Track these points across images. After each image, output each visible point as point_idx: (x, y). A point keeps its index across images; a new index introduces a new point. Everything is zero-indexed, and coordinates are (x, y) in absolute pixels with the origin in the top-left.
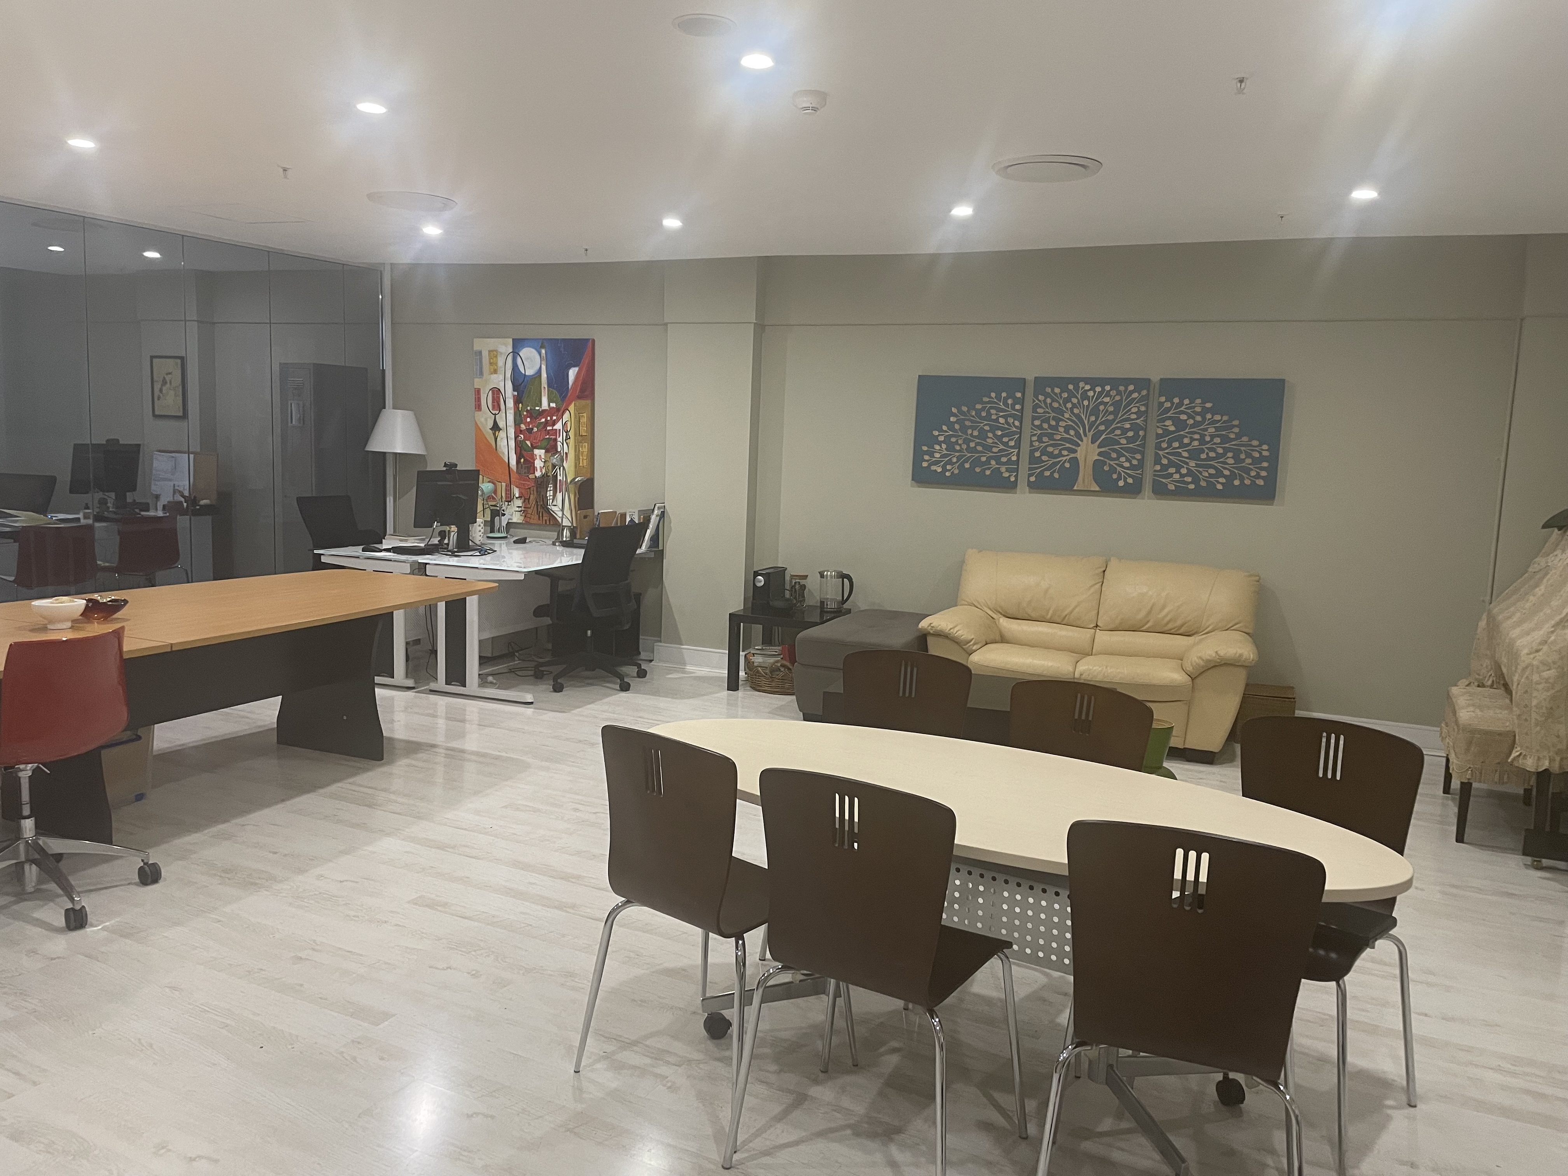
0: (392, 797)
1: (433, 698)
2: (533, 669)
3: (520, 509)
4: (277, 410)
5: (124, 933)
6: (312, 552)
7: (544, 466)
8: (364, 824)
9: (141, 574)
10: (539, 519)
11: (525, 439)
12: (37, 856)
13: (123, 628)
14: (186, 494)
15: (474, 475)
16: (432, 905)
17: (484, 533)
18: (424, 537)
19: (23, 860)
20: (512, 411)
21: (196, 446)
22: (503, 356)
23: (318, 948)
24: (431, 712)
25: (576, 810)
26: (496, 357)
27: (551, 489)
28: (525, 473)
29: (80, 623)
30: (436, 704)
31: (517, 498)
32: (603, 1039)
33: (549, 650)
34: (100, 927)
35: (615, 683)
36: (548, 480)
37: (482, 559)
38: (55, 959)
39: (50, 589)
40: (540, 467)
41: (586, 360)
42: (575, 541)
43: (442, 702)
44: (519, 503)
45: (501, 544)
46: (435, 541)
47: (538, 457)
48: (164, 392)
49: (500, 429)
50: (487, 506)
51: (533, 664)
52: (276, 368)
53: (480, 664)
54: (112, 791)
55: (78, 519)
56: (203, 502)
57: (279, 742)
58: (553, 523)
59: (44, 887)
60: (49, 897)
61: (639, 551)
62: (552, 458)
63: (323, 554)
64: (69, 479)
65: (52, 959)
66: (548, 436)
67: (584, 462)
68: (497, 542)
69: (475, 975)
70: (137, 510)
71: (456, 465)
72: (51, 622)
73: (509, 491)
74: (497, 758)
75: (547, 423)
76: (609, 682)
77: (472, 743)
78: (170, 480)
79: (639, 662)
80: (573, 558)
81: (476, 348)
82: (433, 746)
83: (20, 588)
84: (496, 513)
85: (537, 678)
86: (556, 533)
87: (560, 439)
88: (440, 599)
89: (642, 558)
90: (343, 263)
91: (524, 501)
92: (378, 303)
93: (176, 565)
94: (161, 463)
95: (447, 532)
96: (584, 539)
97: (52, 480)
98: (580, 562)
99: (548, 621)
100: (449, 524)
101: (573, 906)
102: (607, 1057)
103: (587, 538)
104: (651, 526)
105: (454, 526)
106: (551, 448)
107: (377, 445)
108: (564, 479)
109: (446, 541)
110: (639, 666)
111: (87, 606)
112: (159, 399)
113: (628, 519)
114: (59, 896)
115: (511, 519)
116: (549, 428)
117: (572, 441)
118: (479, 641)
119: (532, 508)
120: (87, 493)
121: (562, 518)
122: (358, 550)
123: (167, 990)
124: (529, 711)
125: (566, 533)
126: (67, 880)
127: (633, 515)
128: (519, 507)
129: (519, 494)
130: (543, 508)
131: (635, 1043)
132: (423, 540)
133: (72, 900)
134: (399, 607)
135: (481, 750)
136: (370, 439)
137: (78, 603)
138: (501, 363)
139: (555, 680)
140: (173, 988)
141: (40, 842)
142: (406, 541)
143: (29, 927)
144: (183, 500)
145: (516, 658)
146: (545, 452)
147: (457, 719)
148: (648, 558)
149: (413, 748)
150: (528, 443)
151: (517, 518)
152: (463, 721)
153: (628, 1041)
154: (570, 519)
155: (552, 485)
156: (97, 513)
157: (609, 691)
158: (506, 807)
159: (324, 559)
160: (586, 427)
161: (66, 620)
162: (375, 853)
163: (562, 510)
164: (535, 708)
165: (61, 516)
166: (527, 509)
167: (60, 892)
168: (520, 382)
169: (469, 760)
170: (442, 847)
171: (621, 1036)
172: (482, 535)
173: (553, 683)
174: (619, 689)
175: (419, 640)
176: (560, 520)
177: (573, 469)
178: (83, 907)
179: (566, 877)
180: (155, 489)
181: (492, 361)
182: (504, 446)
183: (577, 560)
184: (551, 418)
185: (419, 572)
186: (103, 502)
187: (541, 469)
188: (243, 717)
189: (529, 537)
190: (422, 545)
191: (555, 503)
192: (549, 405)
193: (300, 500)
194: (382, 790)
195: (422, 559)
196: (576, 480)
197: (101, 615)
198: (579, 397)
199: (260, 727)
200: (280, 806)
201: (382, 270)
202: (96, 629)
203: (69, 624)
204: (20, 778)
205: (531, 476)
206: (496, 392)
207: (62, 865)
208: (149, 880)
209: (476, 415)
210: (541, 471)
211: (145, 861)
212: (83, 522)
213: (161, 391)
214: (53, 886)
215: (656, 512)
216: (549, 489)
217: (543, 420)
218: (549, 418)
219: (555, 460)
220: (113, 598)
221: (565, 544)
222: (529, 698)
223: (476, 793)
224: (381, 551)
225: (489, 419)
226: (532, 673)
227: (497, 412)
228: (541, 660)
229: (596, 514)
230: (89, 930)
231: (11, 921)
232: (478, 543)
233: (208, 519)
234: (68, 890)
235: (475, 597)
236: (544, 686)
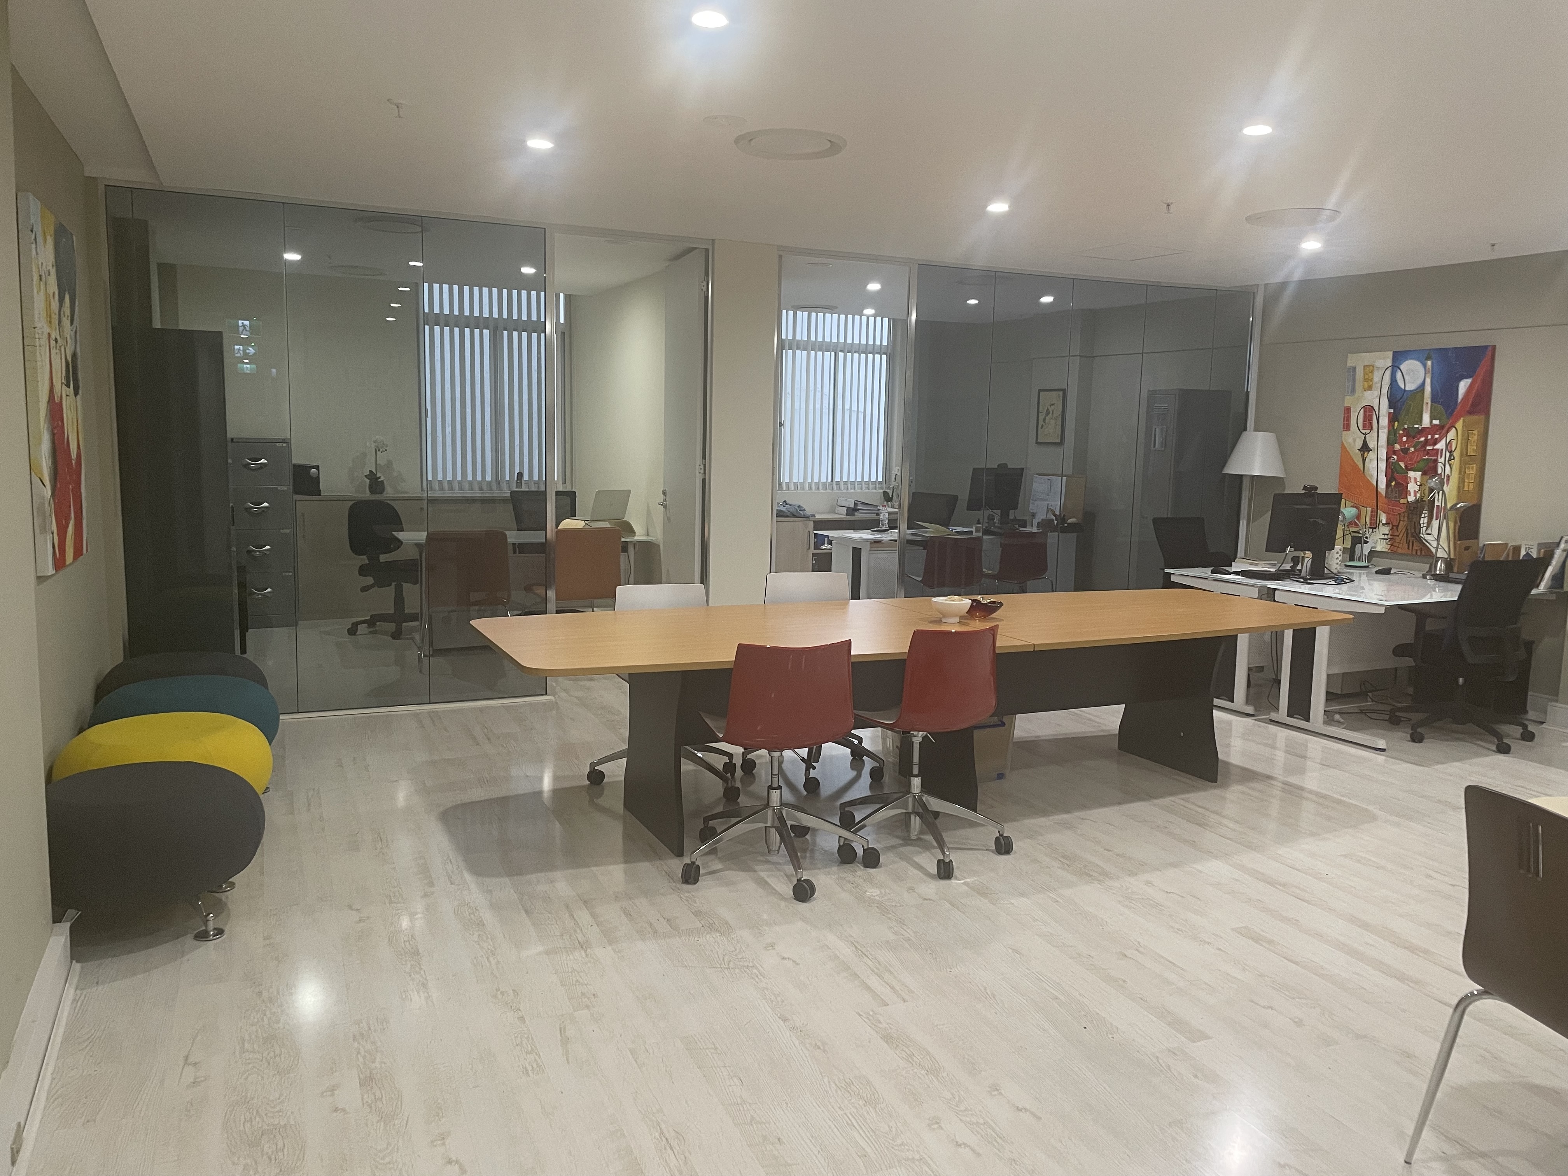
0: (1225, 821)
1: (1273, 728)
2: (1389, 713)
3: (1386, 537)
4: (1142, 435)
5: (982, 891)
6: (1162, 571)
7: (1419, 490)
8: (1194, 842)
9: (1016, 582)
10: (1408, 548)
11: (1399, 460)
12: (921, 811)
13: (997, 626)
14: (1058, 513)
15: (1336, 499)
16: (1257, 939)
17: (1343, 561)
18: (1276, 562)
19: (911, 811)
20: (1386, 430)
21: (1068, 471)
22: (1380, 371)
23: (1141, 949)
24: (1270, 742)
25: (1428, 876)
26: (1372, 372)
27: (1426, 515)
28: (1395, 497)
29: (965, 619)
30: (1276, 735)
31: (1383, 524)
32: (1443, 1137)
33: (1409, 695)
34: (962, 882)
35: (1492, 742)
36: (1424, 505)
37: (1337, 588)
38: (927, 900)
39: (947, 589)
40: (1414, 491)
41: (1481, 371)
42: (1451, 575)
43: (1283, 734)
44: (1386, 530)
45: (1360, 574)
46: (1287, 566)
47: (1412, 480)
48: (1047, 421)
49: (1369, 450)
50: (1348, 532)
51: (1389, 708)
52: (1144, 395)
53: (1327, 700)
54: (981, 768)
55: (971, 532)
56: (1070, 521)
57: (1119, 748)
58: (1425, 553)
59: (922, 837)
60: (927, 847)
61: (1534, 592)
62: (1430, 481)
63: (1173, 574)
64: (967, 498)
65: (925, 899)
66: (1427, 457)
67: (1470, 486)
68: (1356, 572)
69: (1299, 1023)
70: (1017, 526)
71: (1316, 488)
72: (944, 616)
73: (1375, 516)
74: (1339, 802)
75: (1426, 443)
76: (1481, 740)
77: (1312, 781)
78: (1046, 500)
79: (1526, 722)
80: (1448, 593)
81: (1350, 364)
82: (1270, 778)
83: (925, 587)
84: (1357, 540)
85: (1392, 723)
86: (1428, 566)
87: (1442, 460)
88: (1288, 626)
89: (1539, 599)
90: (1215, 288)
91: (1392, 529)
92: (1249, 324)
93: (1044, 576)
94: (1039, 485)
95: (1301, 558)
96: (1462, 573)
97: (955, 498)
98: (1456, 599)
99: (1409, 662)
100: (1304, 550)
101: (1417, 982)
102: (1445, 1158)
103: (1467, 572)
104: (1554, 562)
105: (1309, 552)
106: (1430, 470)
107: (1234, 468)
108: (1443, 505)
109: (1299, 567)
110: (1525, 727)
111: (972, 605)
112: (1042, 428)
113: (1523, 552)
114: (934, 847)
115: (1375, 547)
116: (1428, 448)
117: (1456, 463)
118: (1328, 676)
119: (1400, 537)
120: (979, 510)
121: (1437, 548)
122: (1207, 572)
123: (1010, 951)
124: (1380, 758)
125: (1440, 565)
126: (941, 836)
127: (1530, 548)
128: (1384, 534)
129: (1386, 521)
130: (1414, 537)
131: (1483, 1155)
132: (1275, 565)
133: (943, 853)
134: (1244, 631)
135: (1322, 791)
136: (1228, 462)
137: (966, 602)
138: (1377, 377)
139: (1414, 728)
140: (1015, 951)
141: (924, 799)
142: (1257, 565)
143: (912, 869)
144: (1054, 518)
145: (1369, 699)
146: (1422, 475)
147: (1299, 754)
148: (1547, 600)
149: (1249, 776)
150: (1402, 465)
151: (1381, 547)
152: (1304, 757)
153: (1473, 1149)
154: (1447, 550)
155: (1427, 512)
156: (986, 527)
157: (1485, 752)
158: (1345, 856)
159: (1173, 579)
160: (1477, 446)
161: (956, 616)
162: (1201, 872)
163: (1438, 539)
164: (1387, 756)
165: (959, 529)
166: (1395, 537)
167: (936, 844)
168: (1398, 399)
169: (1307, 799)
170: (1272, 883)
171: (1465, 1141)
172: (1339, 563)
173: (1411, 732)
174: (1495, 749)
175: (1262, 667)
176: (1434, 550)
177: (1455, 493)
178: (951, 861)
179: (1412, 949)
180: (1032, 508)
181: (1366, 377)
182: (1373, 468)
183: (1452, 597)
184: (1433, 437)
185: (1268, 598)
186: (991, 518)
187: (1415, 493)
188: (1089, 720)
189: (1394, 568)
190: (1273, 570)
191: (1429, 531)
192: (1431, 422)
193: (1156, 521)
194: (1213, 812)
195: (1271, 584)
196: (1458, 506)
197: (983, 614)
198: (1470, 413)
199: (1102, 731)
200: (1117, 808)
201: (1256, 291)
202: (977, 625)
203: (957, 620)
204: (913, 742)
205: (1402, 501)
206: (1369, 411)
207: (938, 822)
208: (1003, 851)
209: (1343, 436)
210: (1415, 495)
211: (1001, 833)
212: (975, 534)
213: (1044, 420)
214: (929, 838)
215: (1562, 546)
216: (1423, 516)
217: (1422, 439)
218: (1430, 437)
219: (1433, 482)
220: (992, 600)
221: (1438, 578)
222: (1381, 744)
223: (1313, 834)
224: (1230, 573)
225: (1357, 440)
226: (1387, 717)
227: (1368, 431)
228: (1399, 705)
229: (1481, 545)
230: (953, 881)
231: (897, 859)
232: (1335, 571)
233: (1074, 535)
234: (941, 845)
235: (1327, 629)
236: (1400, 734)
